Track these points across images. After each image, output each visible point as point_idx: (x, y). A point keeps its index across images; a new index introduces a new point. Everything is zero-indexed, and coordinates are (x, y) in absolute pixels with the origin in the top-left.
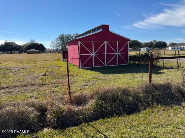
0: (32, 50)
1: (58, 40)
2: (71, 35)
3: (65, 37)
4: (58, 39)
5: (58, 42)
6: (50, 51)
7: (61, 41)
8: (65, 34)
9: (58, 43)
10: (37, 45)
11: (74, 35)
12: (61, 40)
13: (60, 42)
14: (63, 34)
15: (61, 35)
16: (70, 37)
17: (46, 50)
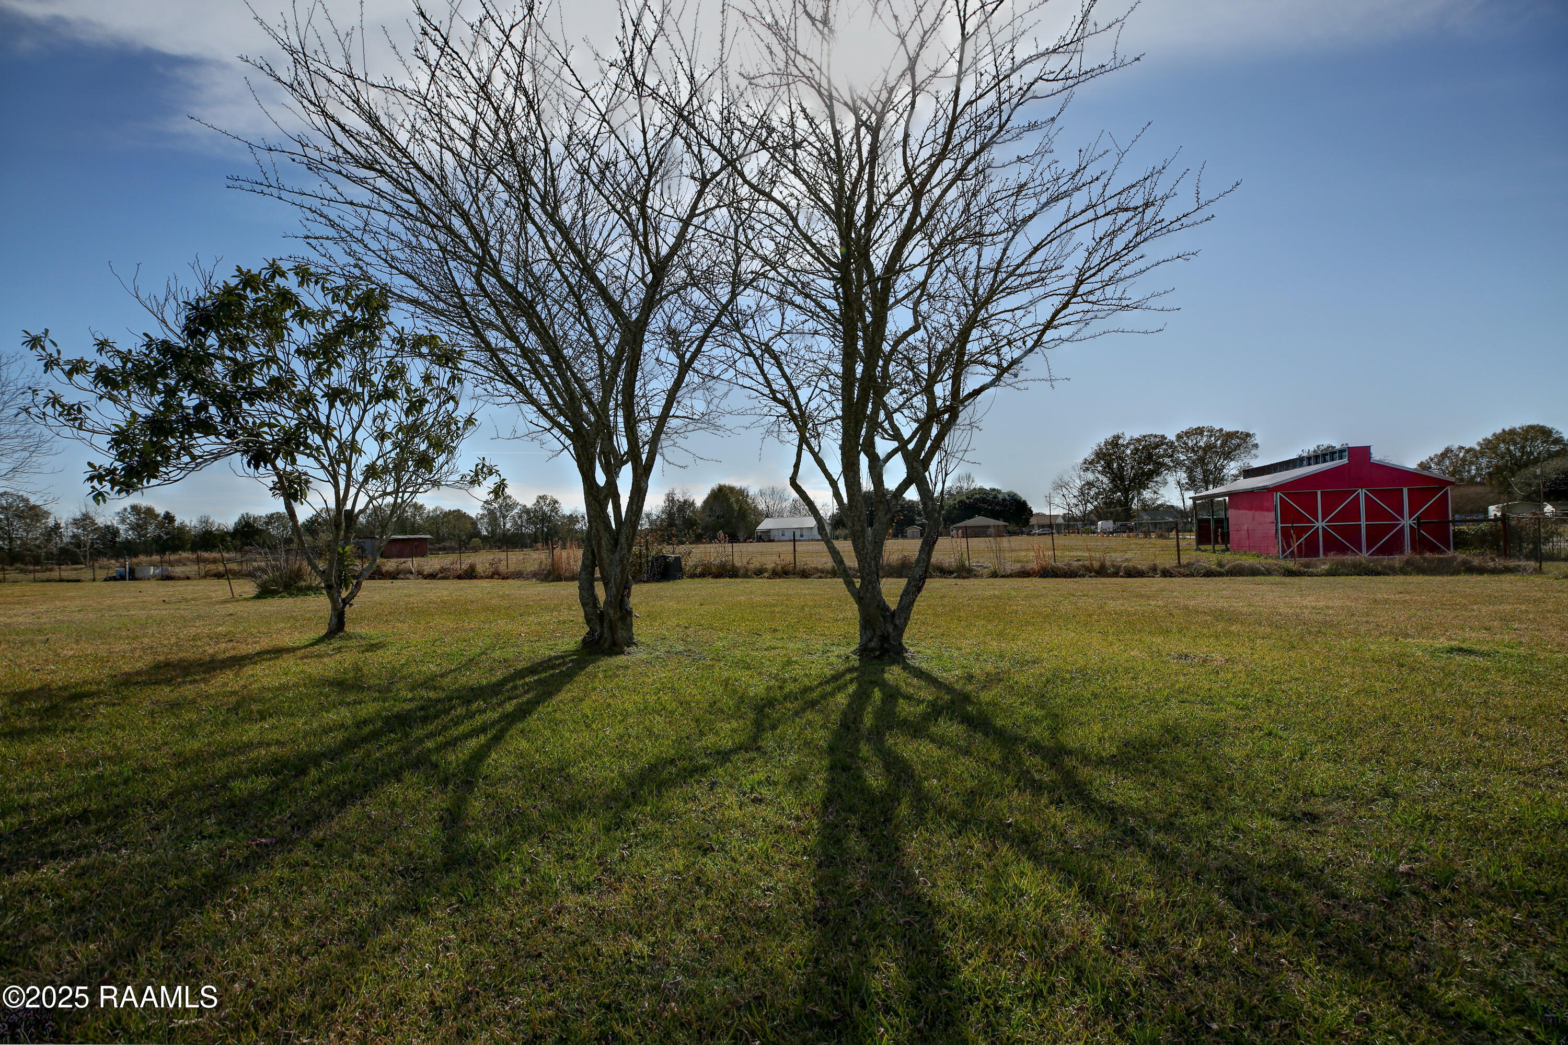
0: (978, 521)
1: (1087, 469)
2: (1163, 437)
3: (1128, 452)
4: (1088, 465)
5: (1090, 476)
6: (1050, 526)
7: (1103, 473)
8: (1128, 438)
9: (1090, 484)
10: (995, 497)
11: (1179, 437)
12: (1108, 465)
13: (1101, 477)
14: (1118, 437)
15: (1106, 443)
16: (1157, 446)
17: (1033, 521)
